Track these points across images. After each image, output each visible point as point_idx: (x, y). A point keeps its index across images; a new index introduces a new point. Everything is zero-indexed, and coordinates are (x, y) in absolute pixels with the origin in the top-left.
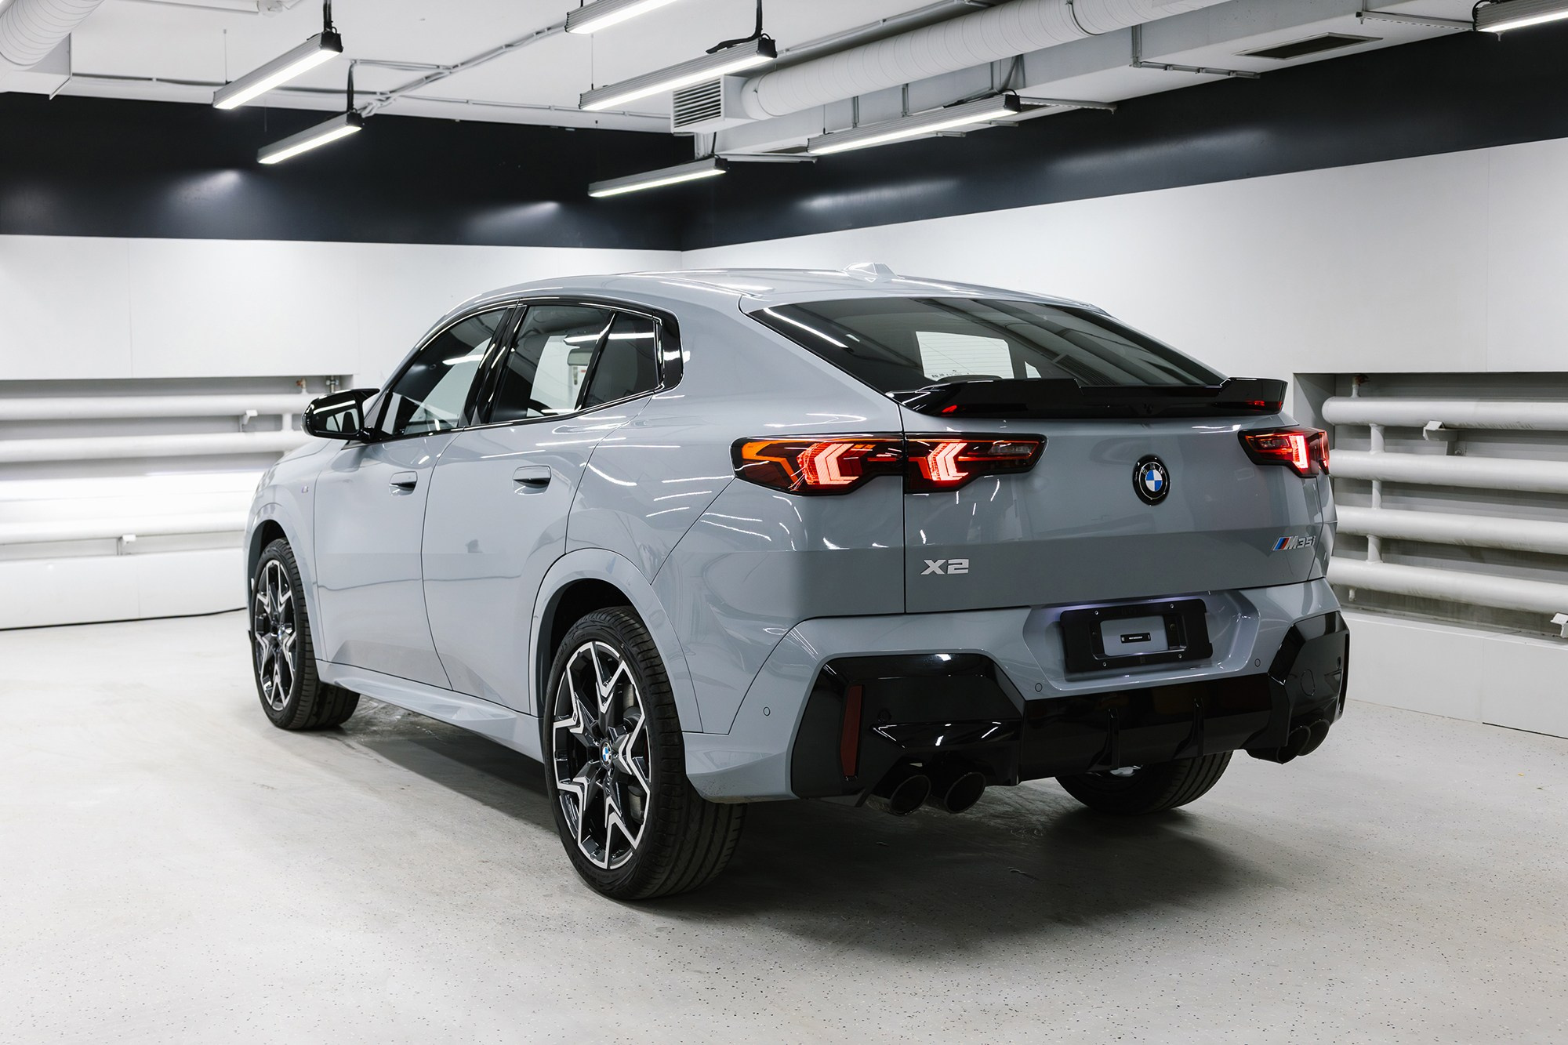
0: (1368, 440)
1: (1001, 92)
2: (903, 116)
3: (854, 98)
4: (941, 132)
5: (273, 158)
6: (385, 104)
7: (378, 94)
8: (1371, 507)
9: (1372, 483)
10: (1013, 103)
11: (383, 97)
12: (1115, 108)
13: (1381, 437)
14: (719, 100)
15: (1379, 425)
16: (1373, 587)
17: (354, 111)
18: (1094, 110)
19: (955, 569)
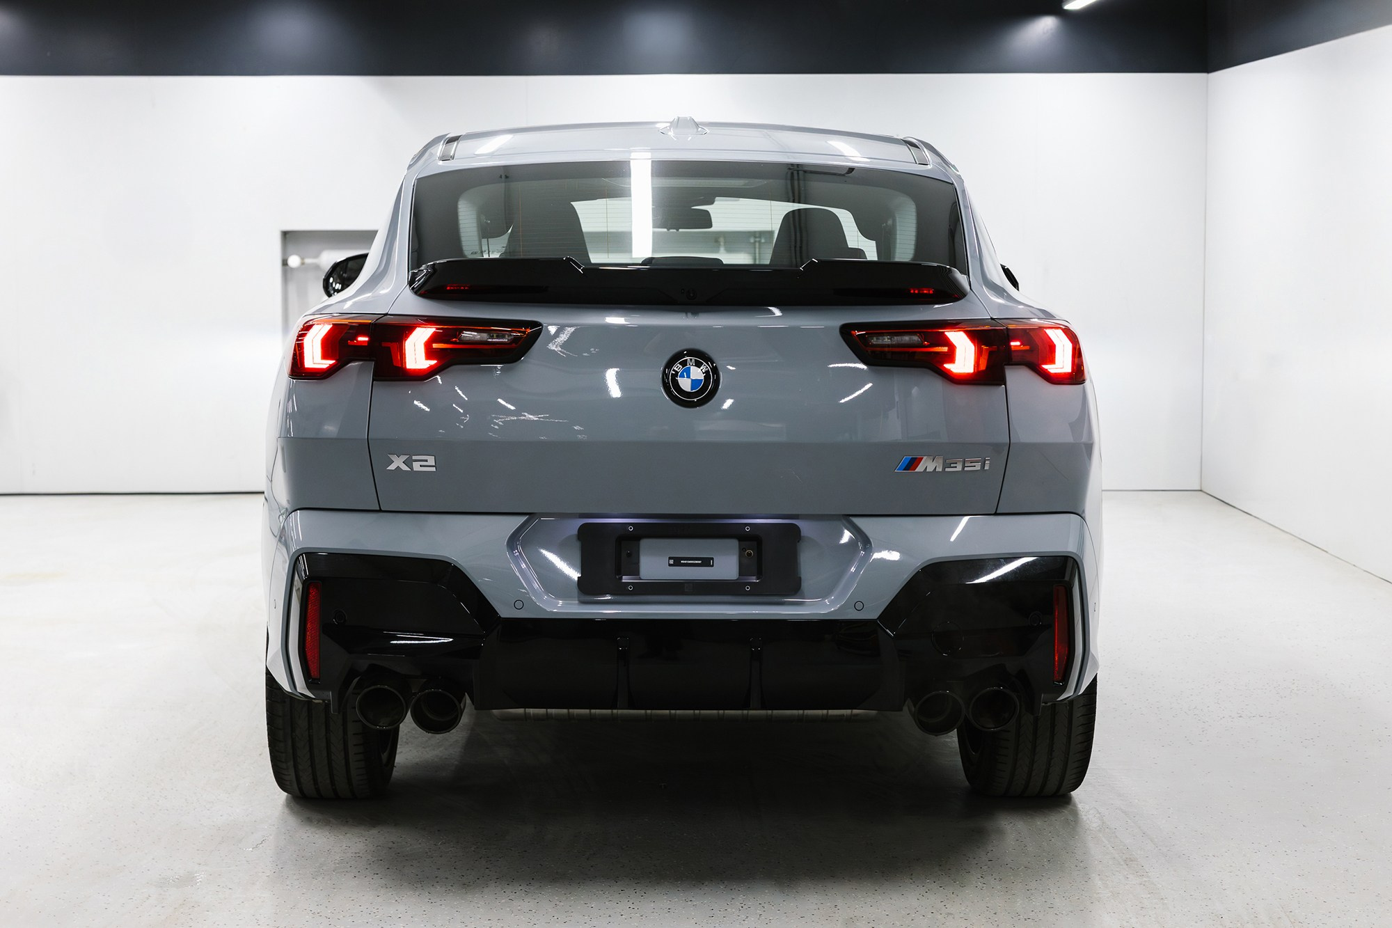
19: (421, 466)
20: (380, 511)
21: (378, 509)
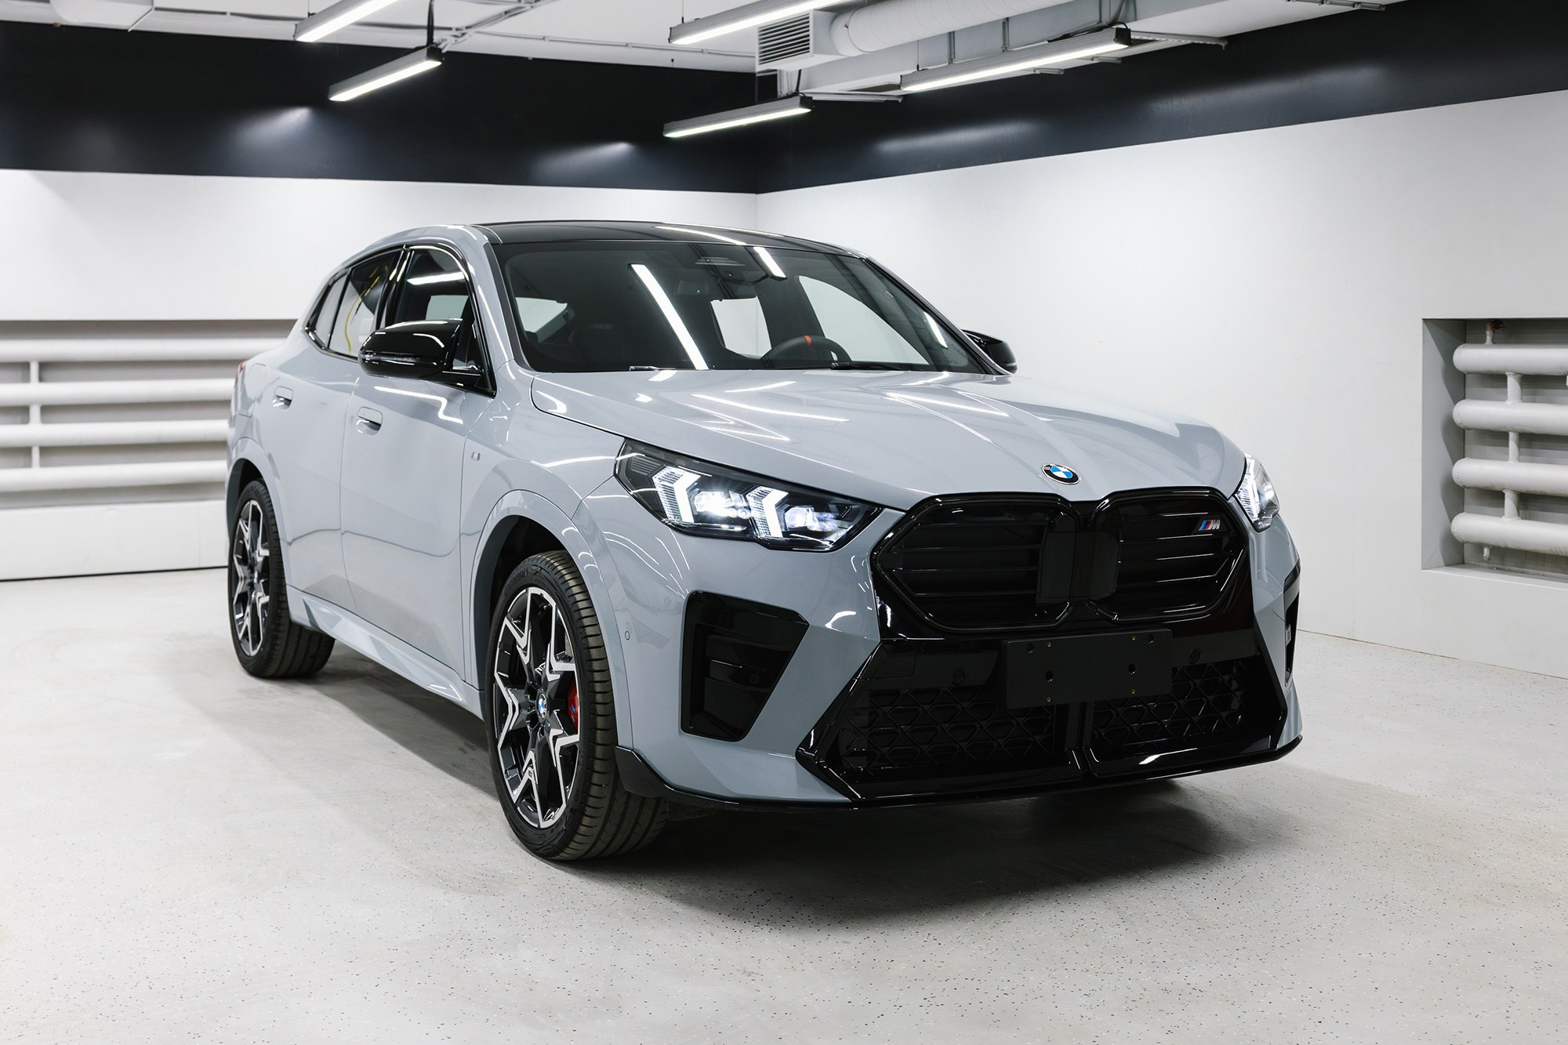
0: (1504, 390)
1: (1110, 25)
2: (1004, 51)
3: (950, 33)
4: (1038, 69)
5: (344, 95)
6: (459, 40)
7: (454, 29)
8: (1507, 460)
9: (1508, 435)
10: (1124, 36)
11: (458, 33)
12: (1226, 43)
13: (1518, 385)
14: (808, 36)
15: (1516, 374)
16: (1510, 545)
17: (434, 45)
18: (1204, 45)
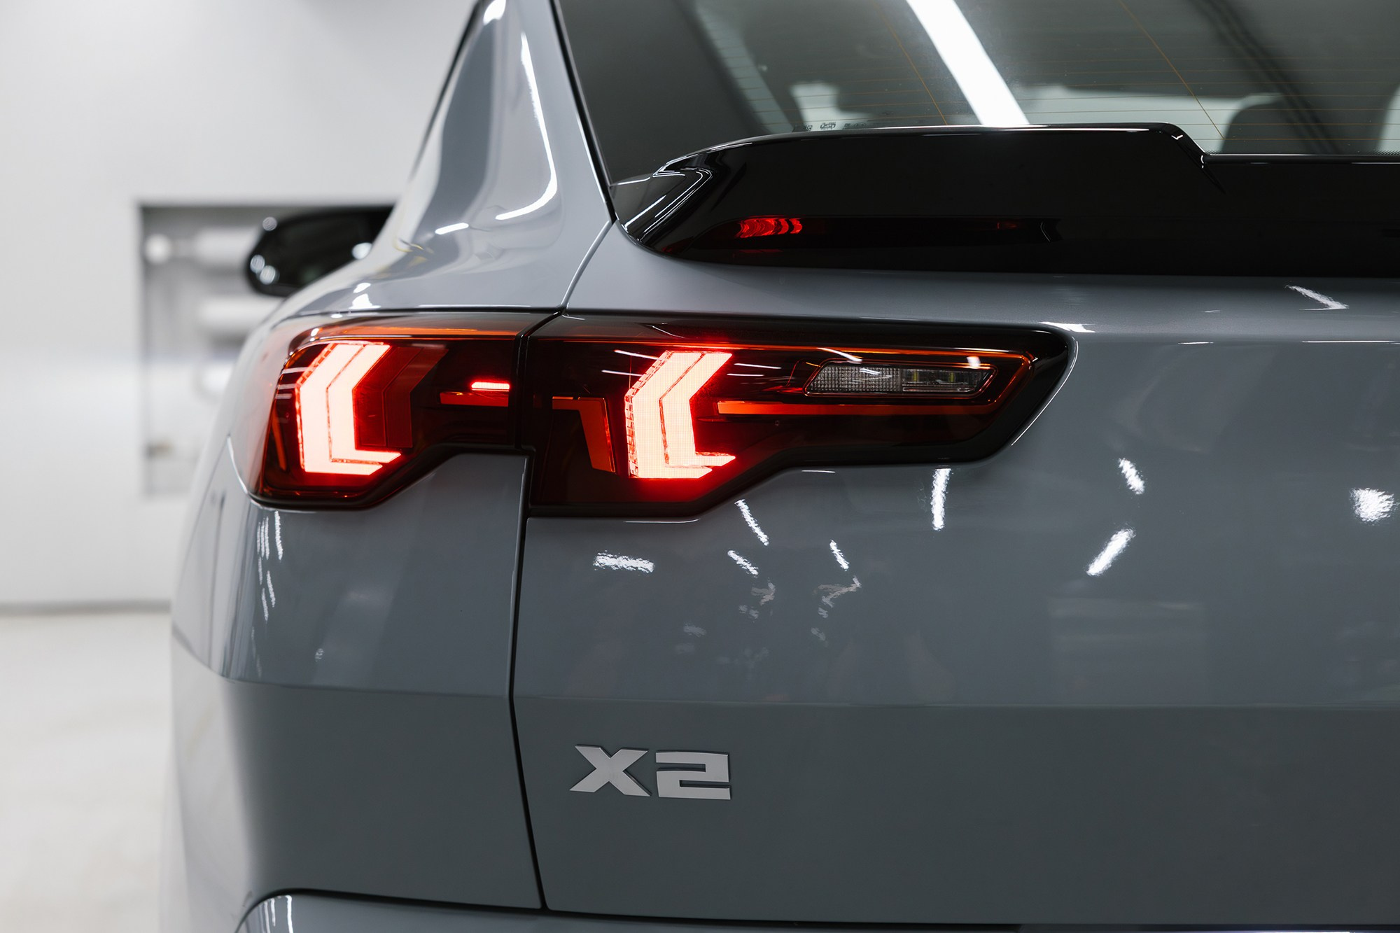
19: (683, 784)
20: (544, 911)
21: (538, 905)
